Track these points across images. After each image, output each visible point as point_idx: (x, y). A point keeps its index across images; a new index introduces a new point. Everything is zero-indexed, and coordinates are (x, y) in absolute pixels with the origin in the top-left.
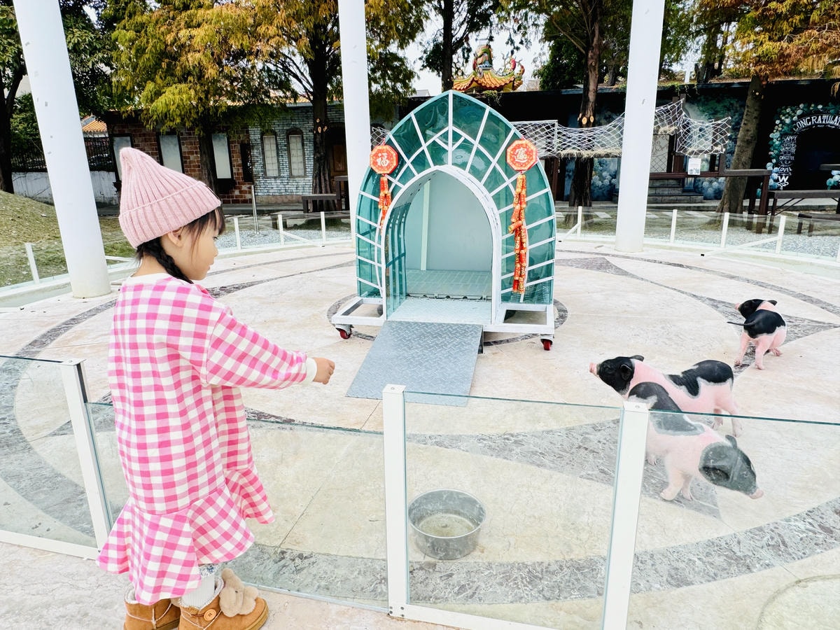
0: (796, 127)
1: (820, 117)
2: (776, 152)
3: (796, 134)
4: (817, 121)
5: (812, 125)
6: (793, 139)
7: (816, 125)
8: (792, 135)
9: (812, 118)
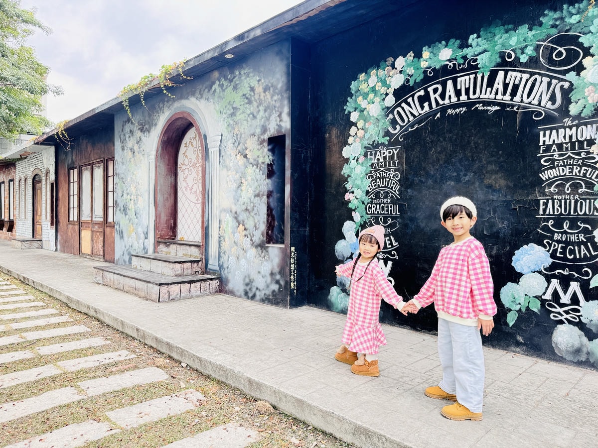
0: (394, 123)
1: (450, 84)
4: (443, 96)
6: (392, 157)
7: (444, 109)
8: (390, 145)
9: (430, 90)
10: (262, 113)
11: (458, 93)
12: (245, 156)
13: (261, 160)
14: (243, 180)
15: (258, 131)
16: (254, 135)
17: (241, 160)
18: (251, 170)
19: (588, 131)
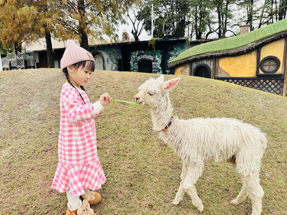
0: (137, 59)
1: (143, 55)
2: (132, 68)
5: (141, 59)
8: (136, 62)
9: (141, 56)
10: (116, 56)
11: (144, 57)
12: (113, 62)
13: (116, 63)
14: (113, 66)
15: (116, 58)
16: (115, 59)
17: (112, 63)
18: (114, 64)
19: (156, 63)
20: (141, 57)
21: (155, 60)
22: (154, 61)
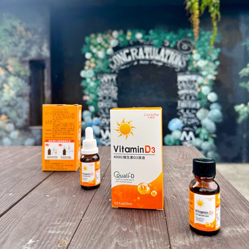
0: (113, 63)
2: (93, 96)
3: (114, 73)
4: (138, 54)
5: (133, 62)
6: (112, 80)
7: (138, 61)
8: (111, 73)
9: (132, 50)
10: (23, 44)
11: (145, 54)
12: (7, 69)
13: (22, 73)
14: (5, 85)
15: (20, 54)
16: (15, 56)
17: (2, 72)
18: (12, 80)
19: (193, 77)
20: (128, 54)
21: (190, 68)
22: (184, 71)
